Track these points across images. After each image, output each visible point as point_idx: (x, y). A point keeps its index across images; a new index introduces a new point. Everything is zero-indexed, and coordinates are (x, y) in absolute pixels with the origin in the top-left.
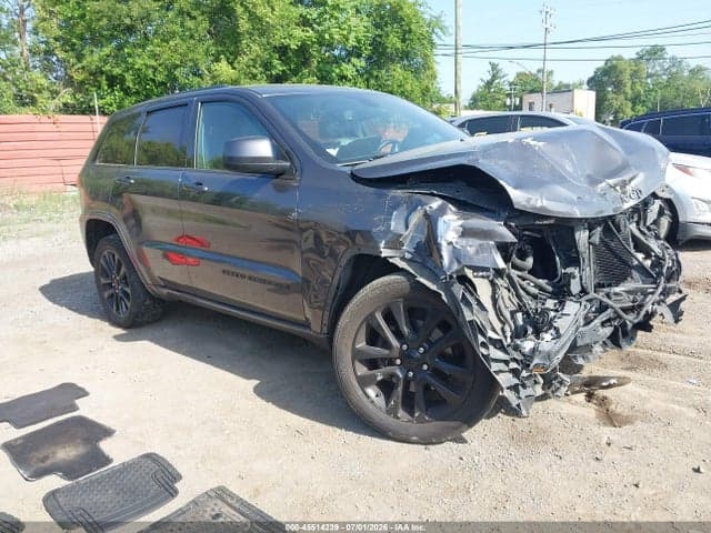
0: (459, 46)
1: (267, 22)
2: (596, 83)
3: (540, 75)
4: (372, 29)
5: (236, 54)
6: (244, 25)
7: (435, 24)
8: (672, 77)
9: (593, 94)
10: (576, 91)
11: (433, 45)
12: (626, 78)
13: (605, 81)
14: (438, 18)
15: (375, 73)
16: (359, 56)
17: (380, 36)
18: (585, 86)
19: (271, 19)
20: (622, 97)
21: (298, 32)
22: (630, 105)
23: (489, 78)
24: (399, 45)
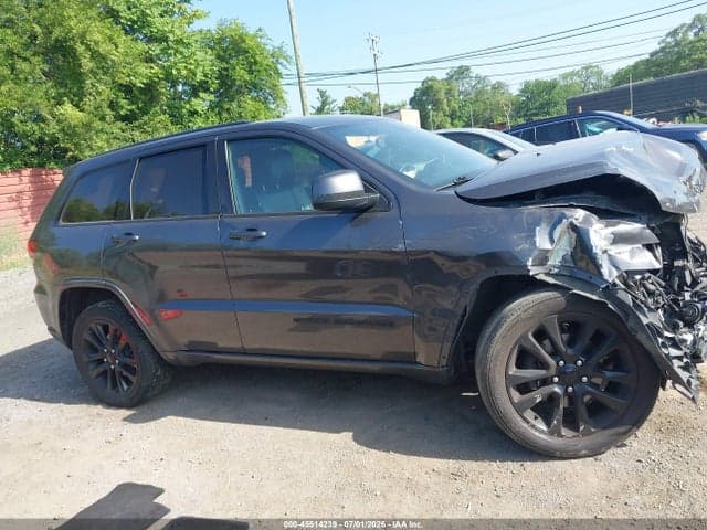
0: (302, 75)
1: (113, 61)
2: (416, 102)
3: (367, 99)
4: (217, 62)
5: (81, 95)
6: (87, 64)
7: (278, 55)
8: (479, 93)
9: (416, 114)
10: (402, 111)
11: (279, 74)
12: (442, 95)
13: (424, 100)
14: (280, 48)
15: (226, 106)
16: (206, 90)
17: (226, 69)
18: (408, 106)
19: (115, 57)
20: (441, 114)
21: (143, 69)
22: (449, 120)
23: (319, 104)
24: (247, 77)
